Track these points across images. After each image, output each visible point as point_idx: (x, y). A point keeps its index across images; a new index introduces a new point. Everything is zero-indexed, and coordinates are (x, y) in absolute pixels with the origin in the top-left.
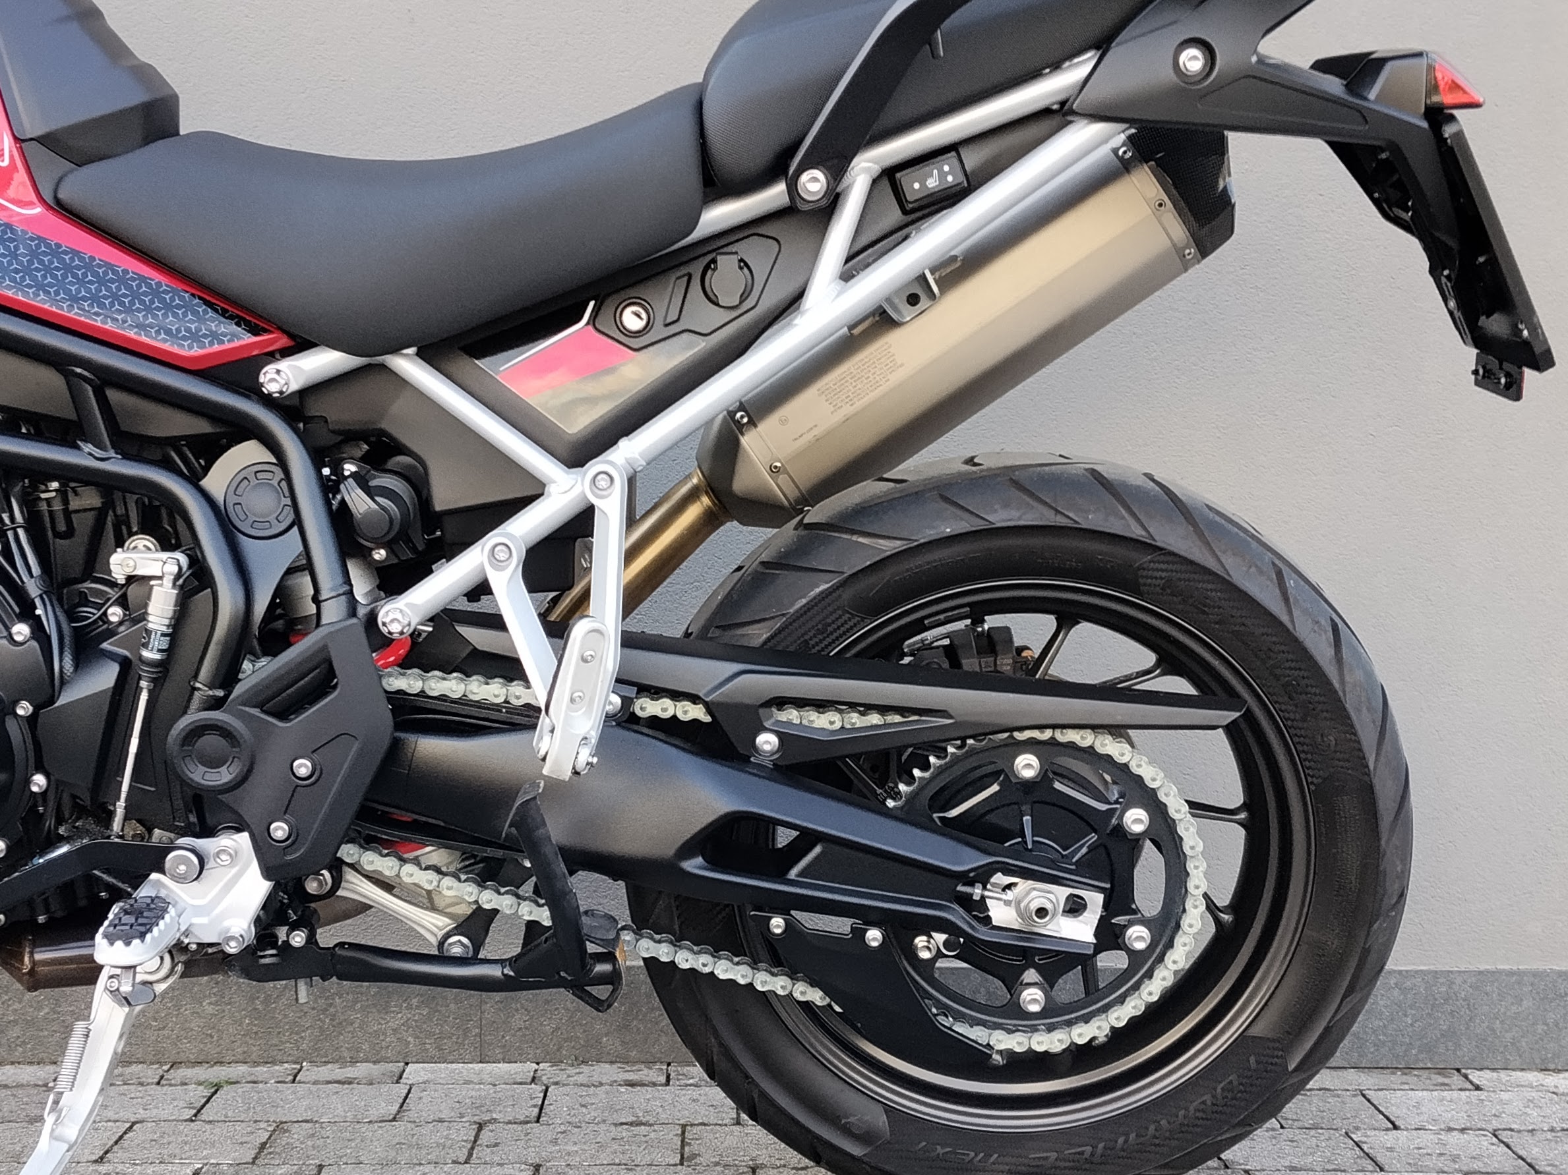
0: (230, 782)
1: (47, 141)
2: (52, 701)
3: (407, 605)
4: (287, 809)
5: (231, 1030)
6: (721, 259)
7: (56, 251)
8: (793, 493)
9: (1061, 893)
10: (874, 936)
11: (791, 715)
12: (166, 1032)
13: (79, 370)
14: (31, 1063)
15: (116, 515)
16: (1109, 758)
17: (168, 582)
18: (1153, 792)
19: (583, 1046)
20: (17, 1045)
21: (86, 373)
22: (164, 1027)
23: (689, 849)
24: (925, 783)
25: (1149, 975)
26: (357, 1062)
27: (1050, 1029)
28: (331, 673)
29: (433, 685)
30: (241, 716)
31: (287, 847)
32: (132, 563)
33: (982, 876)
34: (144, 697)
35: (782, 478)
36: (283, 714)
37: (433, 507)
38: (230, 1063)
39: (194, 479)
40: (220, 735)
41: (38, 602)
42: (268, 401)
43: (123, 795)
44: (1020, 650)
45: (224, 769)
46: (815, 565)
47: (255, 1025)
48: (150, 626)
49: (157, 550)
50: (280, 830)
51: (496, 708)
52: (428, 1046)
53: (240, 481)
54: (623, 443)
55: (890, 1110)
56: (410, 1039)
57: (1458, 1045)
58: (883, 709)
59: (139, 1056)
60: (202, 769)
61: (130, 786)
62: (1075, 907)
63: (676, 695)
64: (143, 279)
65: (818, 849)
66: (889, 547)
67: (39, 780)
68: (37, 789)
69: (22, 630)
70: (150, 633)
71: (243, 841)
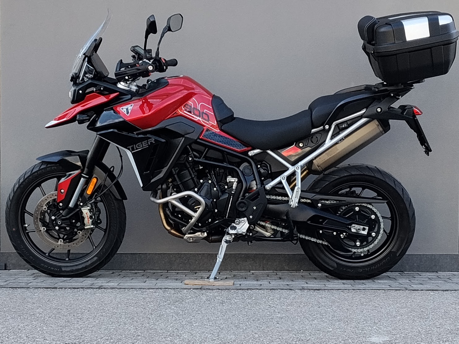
0: (244, 210)
1: (220, 121)
2: (219, 199)
3: (270, 185)
4: (252, 214)
6: (314, 137)
7: (222, 136)
8: (321, 170)
9: (362, 227)
10: (335, 233)
11: (323, 201)
15: (225, 173)
16: (369, 208)
17: (236, 182)
18: (375, 213)
21: (226, 153)
23: (308, 220)
24: (342, 212)
25: (375, 240)
27: (361, 248)
28: (259, 195)
30: (246, 201)
31: (251, 220)
32: (230, 180)
33: (351, 224)
34: (231, 198)
35: (320, 167)
36: (253, 200)
37: (272, 171)
39: (238, 168)
40: (243, 203)
41: (216, 185)
42: (249, 157)
44: (357, 194)
45: (244, 208)
46: (326, 180)
50: (251, 217)
53: (244, 168)
54: (300, 162)
55: (337, 263)
57: (436, 267)
58: (336, 201)
60: (240, 208)
61: (229, 211)
62: (364, 229)
63: (306, 199)
64: (233, 140)
65: (327, 220)
66: (337, 177)
67: (216, 210)
68: (216, 212)
69: (215, 189)
70: (233, 189)
71: (245, 219)
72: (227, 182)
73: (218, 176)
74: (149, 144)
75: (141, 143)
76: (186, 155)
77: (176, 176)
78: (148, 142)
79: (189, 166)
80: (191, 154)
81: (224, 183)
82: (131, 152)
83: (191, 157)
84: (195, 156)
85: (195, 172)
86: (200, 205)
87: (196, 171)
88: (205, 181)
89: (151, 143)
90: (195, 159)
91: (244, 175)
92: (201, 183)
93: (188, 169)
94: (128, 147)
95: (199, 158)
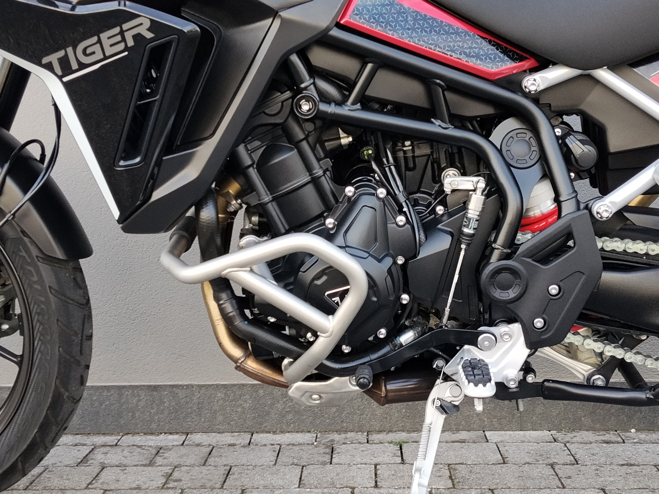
0: (514, 298)
2: (415, 256)
3: (610, 202)
4: (544, 312)
5: (396, 415)
7: (425, 18)
12: (364, 416)
13: (438, 81)
14: (298, 432)
15: (433, 158)
17: (479, 192)
19: (572, 422)
20: (291, 423)
21: (442, 83)
22: (363, 414)
26: (459, 431)
29: (608, 245)
30: (522, 263)
31: (542, 332)
32: (456, 183)
34: (462, 253)
36: (545, 260)
37: (609, 149)
38: (396, 431)
39: (487, 136)
40: (510, 273)
41: (404, 204)
42: (527, 95)
43: (449, 305)
45: (510, 291)
47: (408, 412)
48: (469, 215)
49: (459, 176)
50: (539, 323)
51: (641, 256)
52: (495, 423)
53: (508, 139)
56: (485, 419)
59: (350, 428)
60: (499, 291)
61: (452, 300)
67: (405, 298)
68: (404, 302)
69: (401, 219)
70: (469, 220)
71: (516, 327)
72: (441, 191)
73: (408, 169)
74: (131, 43)
75: (95, 39)
76: (288, 94)
77: (253, 173)
78: (122, 33)
79: (301, 136)
80: (306, 88)
81: (430, 195)
82: (60, 78)
83: (308, 99)
84: (325, 98)
85: (325, 157)
86: (347, 283)
87: (329, 154)
88: (361, 190)
89: (138, 37)
90: (323, 107)
91: (509, 166)
92: (349, 198)
93: (297, 145)
94: (45, 60)
95: (340, 103)
